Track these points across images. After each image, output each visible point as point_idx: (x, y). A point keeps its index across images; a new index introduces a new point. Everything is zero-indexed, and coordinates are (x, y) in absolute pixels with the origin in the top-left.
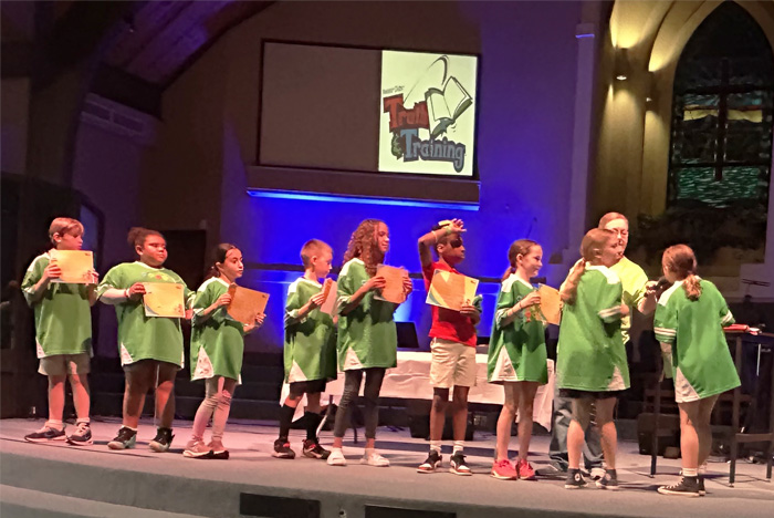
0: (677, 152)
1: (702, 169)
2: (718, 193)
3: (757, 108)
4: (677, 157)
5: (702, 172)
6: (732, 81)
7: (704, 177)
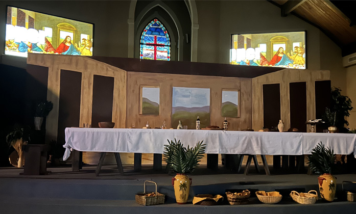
3: (166, 52)
6: (158, 43)
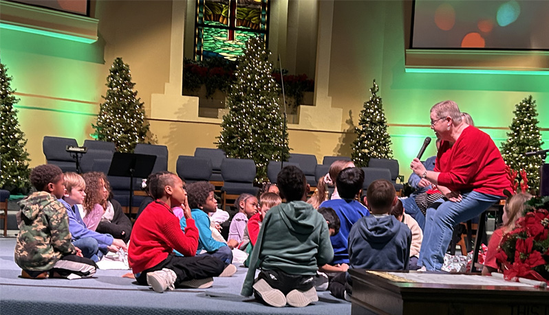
0: (200, 15)
1: (220, 30)
2: (231, 49)
4: (201, 19)
5: (219, 33)
7: (221, 36)
